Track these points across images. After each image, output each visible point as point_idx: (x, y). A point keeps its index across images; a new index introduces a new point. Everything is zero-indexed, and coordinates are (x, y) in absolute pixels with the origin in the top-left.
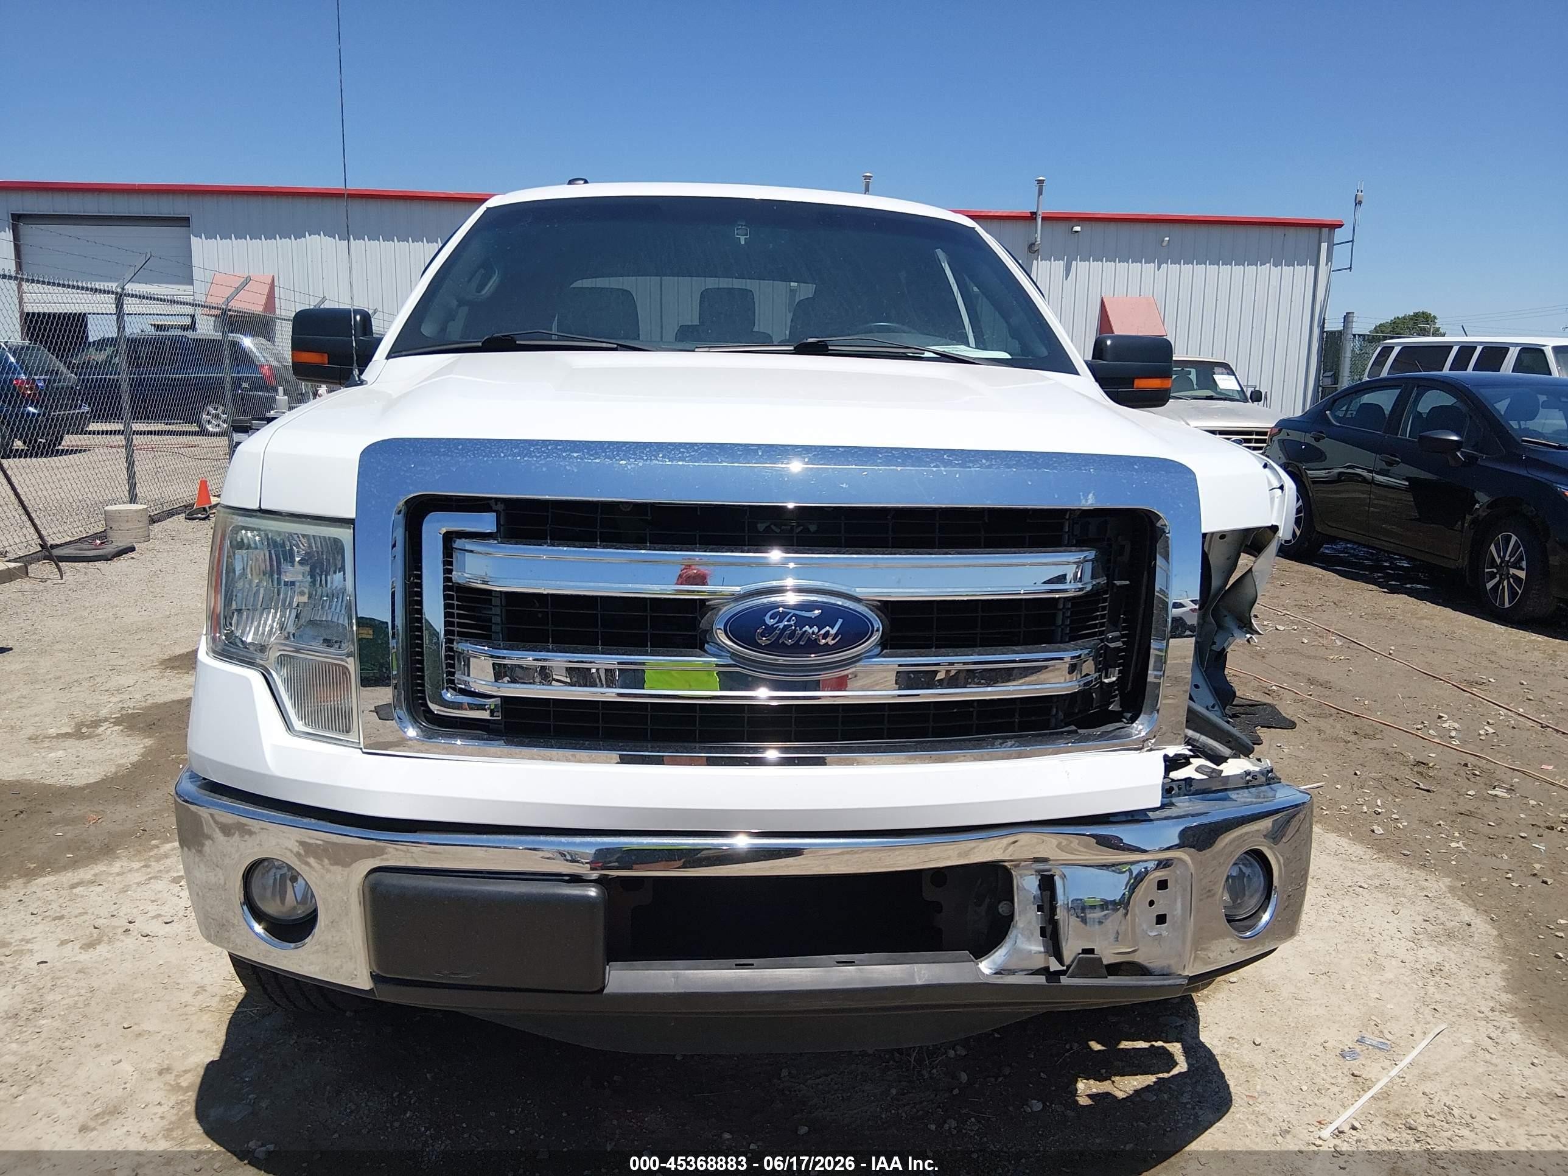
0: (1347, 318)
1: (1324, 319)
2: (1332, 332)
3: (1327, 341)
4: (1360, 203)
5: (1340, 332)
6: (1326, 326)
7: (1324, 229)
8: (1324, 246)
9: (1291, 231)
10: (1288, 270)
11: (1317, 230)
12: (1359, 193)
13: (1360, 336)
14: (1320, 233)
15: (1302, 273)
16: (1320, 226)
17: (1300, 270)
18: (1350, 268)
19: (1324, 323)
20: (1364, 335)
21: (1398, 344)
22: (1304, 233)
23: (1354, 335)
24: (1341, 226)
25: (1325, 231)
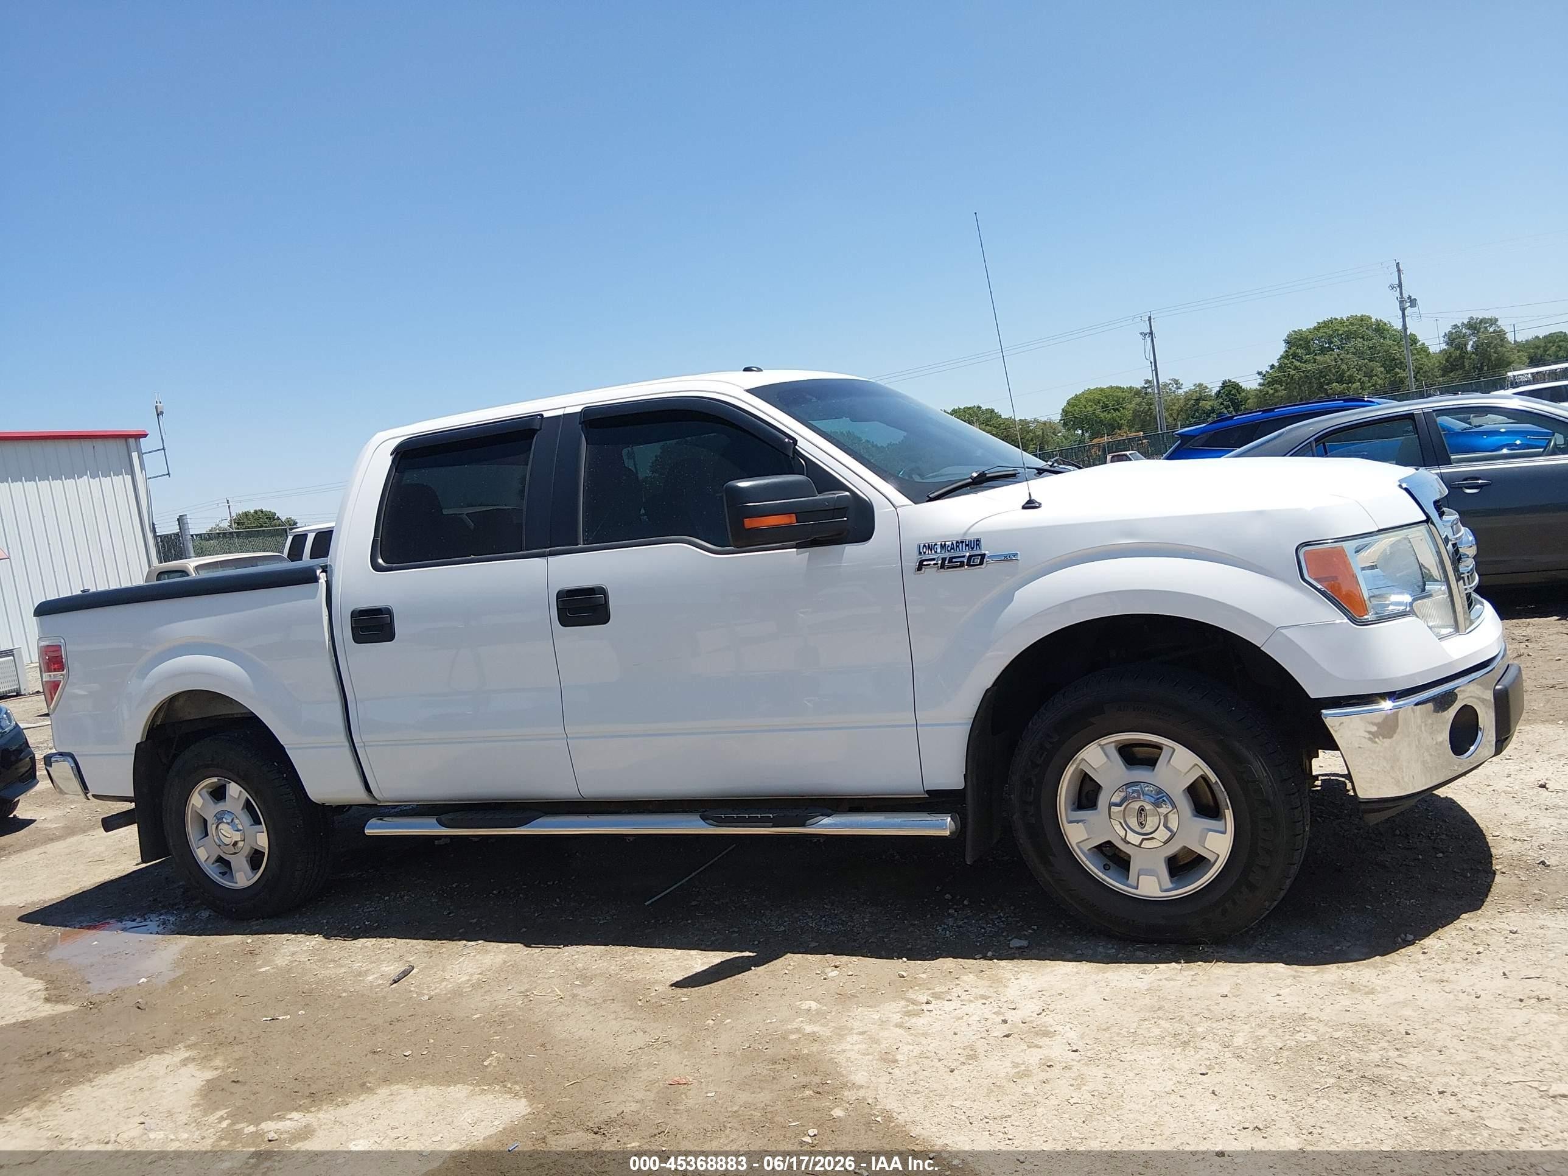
0: (181, 520)
1: (153, 524)
2: (166, 536)
3: (163, 546)
4: (162, 413)
5: (177, 534)
6: (157, 530)
7: (130, 439)
8: (135, 455)
9: (99, 444)
10: (106, 481)
11: (123, 441)
12: (158, 404)
13: (197, 535)
14: (127, 443)
15: (121, 482)
16: (125, 437)
17: (118, 480)
18: (168, 474)
19: (154, 528)
20: (201, 535)
21: (311, 531)
22: (112, 444)
23: (192, 536)
24: (145, 436)
25: (132, 441)
